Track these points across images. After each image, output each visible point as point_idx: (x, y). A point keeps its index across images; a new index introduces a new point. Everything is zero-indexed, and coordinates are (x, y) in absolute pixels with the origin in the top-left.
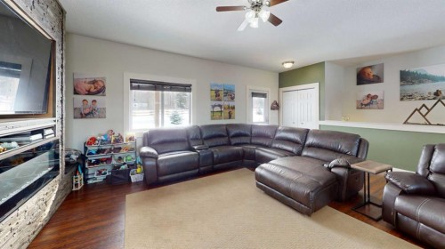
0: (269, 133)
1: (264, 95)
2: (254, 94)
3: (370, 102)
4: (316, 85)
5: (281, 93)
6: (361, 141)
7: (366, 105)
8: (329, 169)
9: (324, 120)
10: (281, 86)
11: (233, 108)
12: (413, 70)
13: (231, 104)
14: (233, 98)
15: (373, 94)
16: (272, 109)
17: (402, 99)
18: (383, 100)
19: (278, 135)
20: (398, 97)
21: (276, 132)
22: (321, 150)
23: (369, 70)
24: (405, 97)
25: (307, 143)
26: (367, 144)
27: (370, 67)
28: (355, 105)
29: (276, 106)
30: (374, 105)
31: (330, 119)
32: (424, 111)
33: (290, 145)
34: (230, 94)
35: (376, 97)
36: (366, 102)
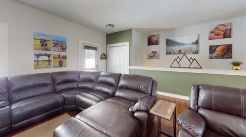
0: (93, 77)
1: (95, 49)
2: (87, 47)
3: (153, 55)
4: (128, 43)
5: (108, 48)
6: (153, 82)
7: (152, 57)
8: (133, 113)
9: (132, 66)
10: (108, 43)
11: (65, 57)
12: (171, 39)
13: (62, 54)
14: (64, 49)
15: (155, 51)
16: (101, 58)
17: (167, 54)
18: (159, 54)
19: (100, 79)
20: (165, 53)
21: (98, 77)
22: (128, 91)
23: (153, 37)
24: (168, 53)
25: (120, 85)
26: (157, 84)
27: (154, 36)
28: (147, 57)
29: (104, 57)
30: (155, 57)
31: (135, 65)
32: (178, 60)
33: (107, 87)
34: (61, 45)
35: (156, 52)
36: (152, 55)
